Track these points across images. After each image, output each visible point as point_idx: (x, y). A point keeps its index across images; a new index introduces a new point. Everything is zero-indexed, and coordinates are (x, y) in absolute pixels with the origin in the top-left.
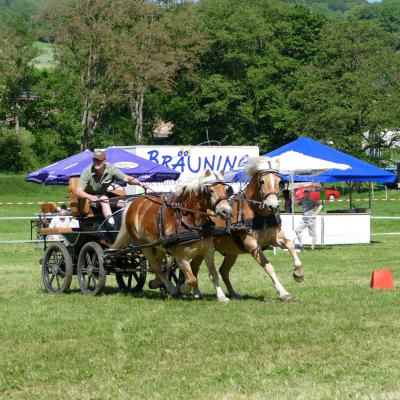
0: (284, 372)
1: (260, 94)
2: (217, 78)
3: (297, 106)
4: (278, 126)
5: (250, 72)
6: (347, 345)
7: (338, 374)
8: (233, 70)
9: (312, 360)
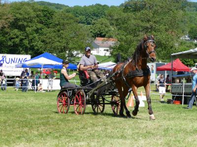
0: (41, 135)
1: (31, 37)
2: (16, 31)
3: (43, 41)
4: (36, 48)
5: (27, 29)
6: (62, 125)
7: (60, 136)
8: (22, 28)
9: (51, 131)
